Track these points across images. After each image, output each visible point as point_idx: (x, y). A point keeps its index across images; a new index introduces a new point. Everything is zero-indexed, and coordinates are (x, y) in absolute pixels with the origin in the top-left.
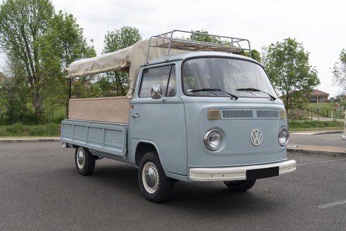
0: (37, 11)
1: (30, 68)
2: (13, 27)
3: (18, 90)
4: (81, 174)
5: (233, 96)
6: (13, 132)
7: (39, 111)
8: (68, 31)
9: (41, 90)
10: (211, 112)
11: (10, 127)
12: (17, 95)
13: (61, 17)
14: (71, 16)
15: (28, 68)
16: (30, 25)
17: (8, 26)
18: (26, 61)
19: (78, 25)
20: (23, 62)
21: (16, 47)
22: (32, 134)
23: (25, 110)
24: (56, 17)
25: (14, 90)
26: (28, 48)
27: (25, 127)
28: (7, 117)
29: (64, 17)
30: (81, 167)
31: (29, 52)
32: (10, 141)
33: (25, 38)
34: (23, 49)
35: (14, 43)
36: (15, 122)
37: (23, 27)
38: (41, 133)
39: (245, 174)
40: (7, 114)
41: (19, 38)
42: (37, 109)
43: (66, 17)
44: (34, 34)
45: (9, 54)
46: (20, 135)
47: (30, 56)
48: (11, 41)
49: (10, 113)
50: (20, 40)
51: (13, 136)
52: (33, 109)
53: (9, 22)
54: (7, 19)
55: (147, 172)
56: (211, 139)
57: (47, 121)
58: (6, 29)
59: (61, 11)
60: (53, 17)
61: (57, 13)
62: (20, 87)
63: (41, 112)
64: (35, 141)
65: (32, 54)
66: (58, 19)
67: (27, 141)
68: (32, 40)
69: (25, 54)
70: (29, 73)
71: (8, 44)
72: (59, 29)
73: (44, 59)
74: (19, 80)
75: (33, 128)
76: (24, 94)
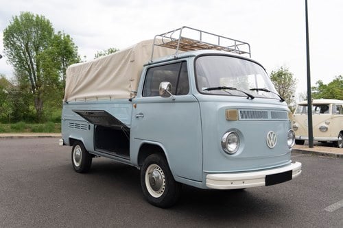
0: (39, 32)
1: (33, 77)
2: (19, 44)
3: (23, 96)
4: (77, 171)
5: (249, 96)
6: (17, 130)
7: (40, 113)
8: (65, 48)
9: (41, 95)
10: (230, 112)
11: (15, 125)
12: (21, 99)
13: (60, 36)
14: (68, 36)
15: (31, 77)
16: (34, 43)
17: (15, 43)
18: (29, 72)
19: (74, 44)
20: (27, 73)
21: (21, 60)
22: (33, 131)
23: (28, 111)
24: (56, 37)
25: (19, 95)
26: (31, 61)
27: (28, 125)
28: (12, 117)
29: (62, 36)
30: (77, 165)
31: (32, 65)
32: (12, 137)
33: (29, 53)
34: (27, 63)
35: (20, 57)
36: (19, 121)
37: (27, 44)
38: (41, 130)
39: (264, 180)
40: (12, 114)
41: (23, 53)
42: (38, 111)
43: (64, 37)
44: (37, 50)
45: (15, 66)
46: (23, 132)
47: (33, 68)
48: (17, 55)
49: (15, 114)
50: (25, 55)
51: (17, 132)
52: (35, 111)
53: (15, 39)
54: (13, 37)
55: (151, 174)
56: (229, 141)
57: (47, 121)
58: (13, 45)
59: (60, 32)
60: (53, 37)
61: (56, 33)
62: (24, 93)
63: (42, 113)
64: (35, 137)
65: (35, 67)
66: (57, 38)
67: (27, 138)
68: (35, 55)
69: (29, 66)
70: (32, 82)
71: (14, 57)
72: (58, 46)
73: (44, 70)
74: (23, 87)
75: (34, 126)
76: (27, 98)
